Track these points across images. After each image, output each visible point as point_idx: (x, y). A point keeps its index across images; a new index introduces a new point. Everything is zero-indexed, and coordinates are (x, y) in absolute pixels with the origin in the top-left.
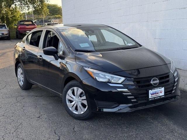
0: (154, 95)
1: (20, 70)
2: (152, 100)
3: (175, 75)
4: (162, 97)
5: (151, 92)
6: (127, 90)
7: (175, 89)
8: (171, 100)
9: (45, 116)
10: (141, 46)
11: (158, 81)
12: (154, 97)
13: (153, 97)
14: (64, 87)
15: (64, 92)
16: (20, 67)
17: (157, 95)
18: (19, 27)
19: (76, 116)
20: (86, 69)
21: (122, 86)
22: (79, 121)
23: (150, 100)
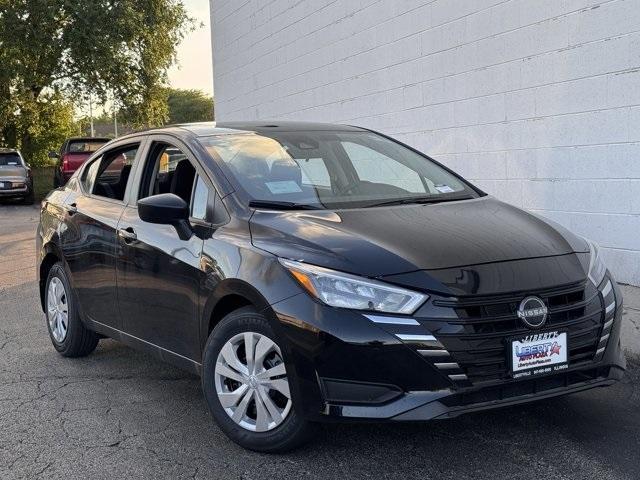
0: (532, 360)
1: (56, 288)
2: (523, 377)
3: (605, 293)
4: (561, 367)
5: (517, 347)
6: (432, 338)
7: (607, 343)
8: (593, 381)
9: (139, 440)
10: (481, 194)
11: (543, 311)
12: (530, 367)
13: (525, 367)
14: (210, 333)
15: (207, 353)
16: (56, 274)
17: (540, 359)
18: (66, 162)
19: (248, 438)
20: (287, 264)
21: (416, 323)
22: (259, 457)
23: (517, 376)
